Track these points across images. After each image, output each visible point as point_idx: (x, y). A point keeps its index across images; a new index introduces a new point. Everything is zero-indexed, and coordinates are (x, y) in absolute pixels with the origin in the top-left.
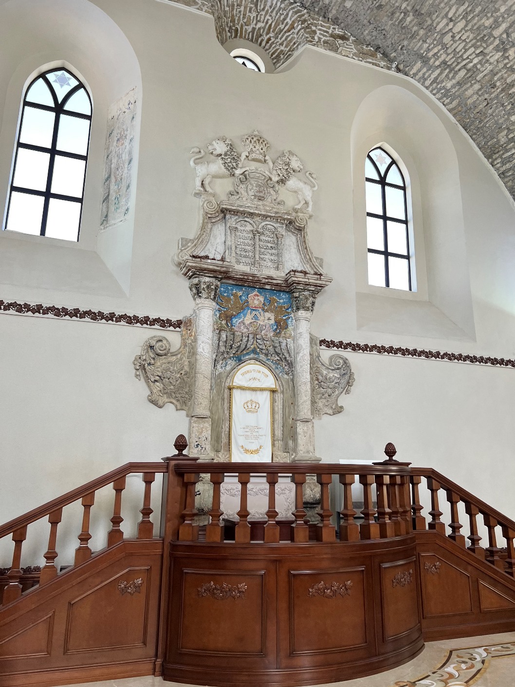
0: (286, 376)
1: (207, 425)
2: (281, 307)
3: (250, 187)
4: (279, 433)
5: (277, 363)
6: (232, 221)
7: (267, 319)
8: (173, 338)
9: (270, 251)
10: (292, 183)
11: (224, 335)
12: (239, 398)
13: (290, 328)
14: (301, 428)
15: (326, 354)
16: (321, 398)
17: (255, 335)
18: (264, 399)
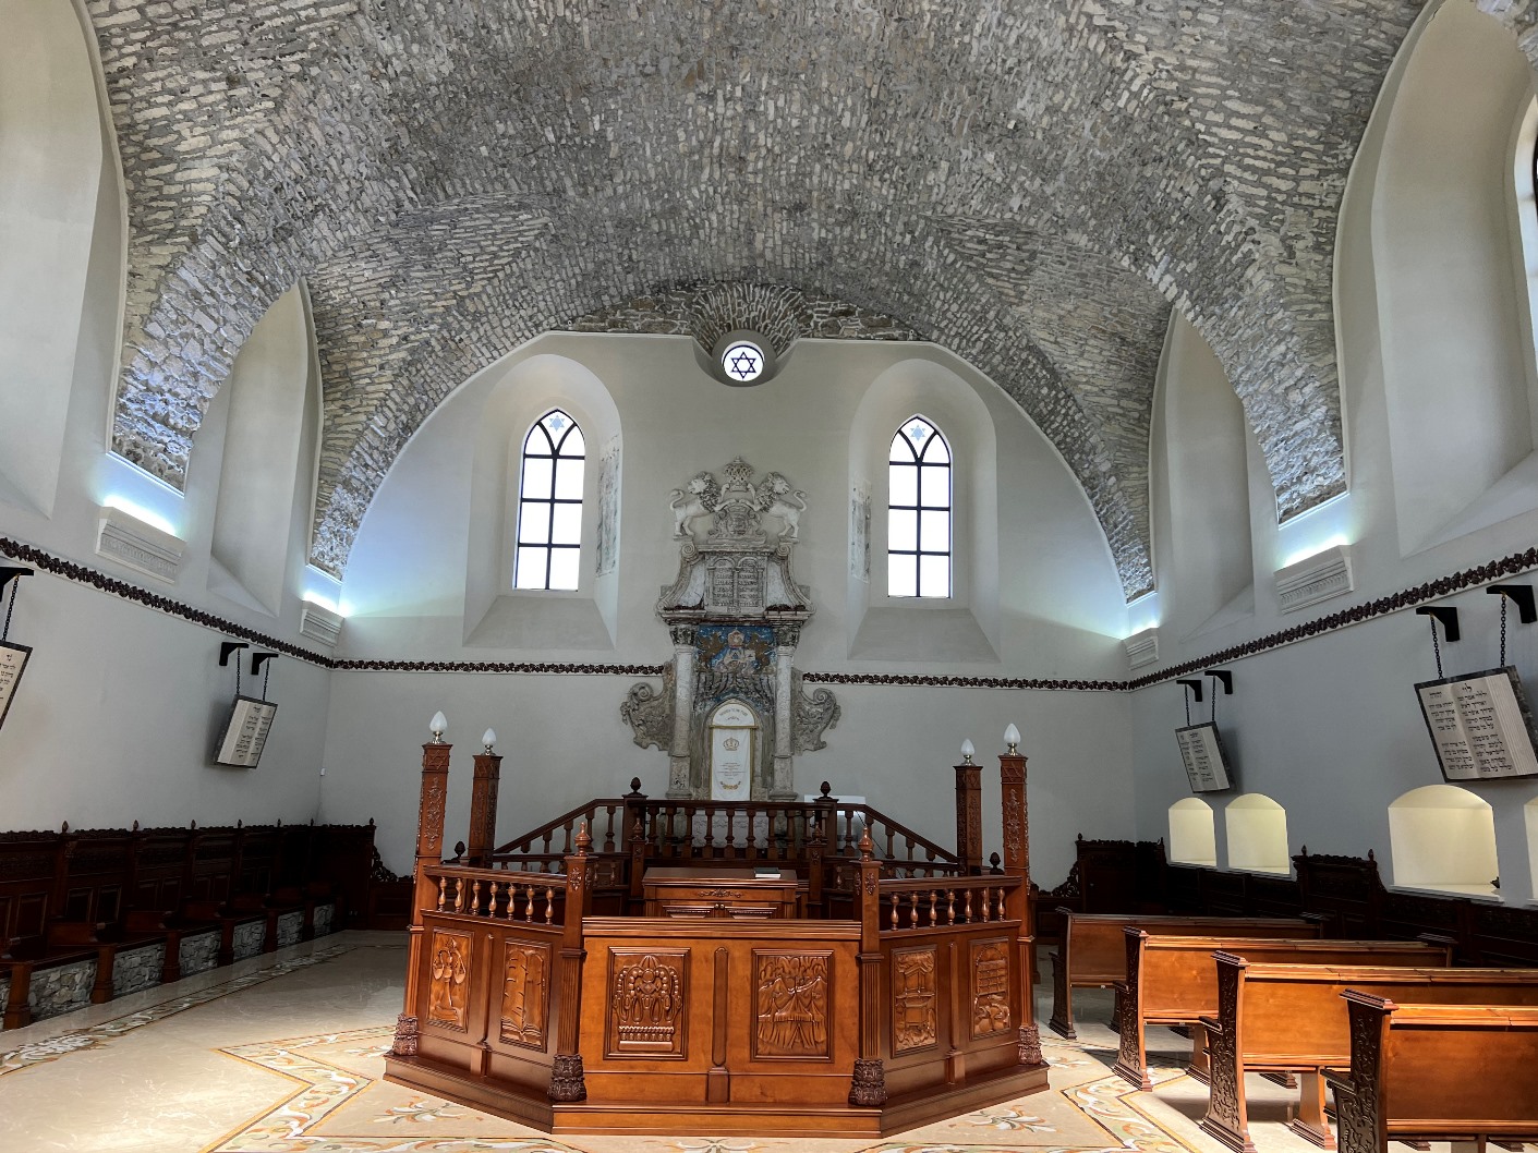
0: (766, 713)
1: (686, 764)
2: (763, 643)
3: (730, 522)
4: (758, 769)
5: (756, 701)
6: (711, 561)
7: (748, 656)
8: (656, 682)
9: (750, 587)
10: (776, 509)
11: (703, 677)
12: (718, 738)
13: (772, 664)
14: (778, 765)
15: (810, 688)
16: (802, 734)
17: (735, 673)
18: (744, 738)
